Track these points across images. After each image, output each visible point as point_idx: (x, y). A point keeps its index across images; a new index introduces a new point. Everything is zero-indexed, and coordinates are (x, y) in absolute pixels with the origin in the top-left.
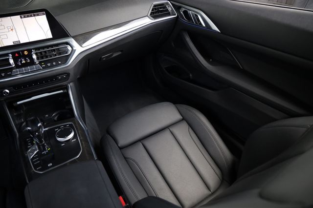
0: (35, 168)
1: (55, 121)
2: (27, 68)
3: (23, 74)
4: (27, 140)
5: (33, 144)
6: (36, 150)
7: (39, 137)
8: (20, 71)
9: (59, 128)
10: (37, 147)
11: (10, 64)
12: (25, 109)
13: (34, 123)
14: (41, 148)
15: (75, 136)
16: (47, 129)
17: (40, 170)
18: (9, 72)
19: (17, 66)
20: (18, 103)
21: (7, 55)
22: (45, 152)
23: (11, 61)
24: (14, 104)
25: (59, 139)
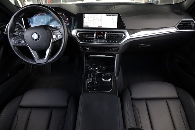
0: (88, 88)
1: (103, 70)
2: (100, 40)
3: (98, 42)
4: (88, 74)
5: (90, 77)
6: (90, 80)
7: (94, 75)
8: (96, 41)
9: (105, 74)
10: (91, 79)
11: (93, 36)
12: (91, 60)
13: (95, 67)
14: (93, 81)
15: (111, 81)
16: (99, 73)
17: (89, 90)
18: (92, 40)
19: (96, 38)
20: (90, 56)
21: (94, 32)
22: (94, 83)
23: (95, 35)
24: (89, 56)
25: (103, 80)
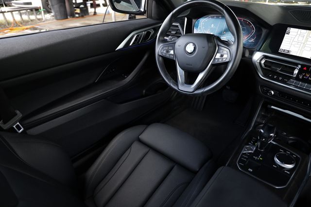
0: (240, 161)
1: (288, 143)
2: (304, 84)
3: (296, 87)
4: (254, 136)
5: (254, 144)
6: (252, 150)
7: (263, 144)
9: (285, 151)
10: (255, 148)
11: (292, 73)
12: (273, 115)
13: (270, 130)
14: (257, 153)
15: (291, 170)
16: (274, 143)
17: (241, 166)
18: (286, 79)
19: (297, 78)
20: (272, 107)
21: (297, 64)
22: (256, 158)
23: (296, 72)
24: (269, 106)
25: (276, 160)
